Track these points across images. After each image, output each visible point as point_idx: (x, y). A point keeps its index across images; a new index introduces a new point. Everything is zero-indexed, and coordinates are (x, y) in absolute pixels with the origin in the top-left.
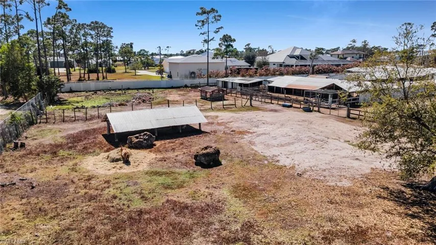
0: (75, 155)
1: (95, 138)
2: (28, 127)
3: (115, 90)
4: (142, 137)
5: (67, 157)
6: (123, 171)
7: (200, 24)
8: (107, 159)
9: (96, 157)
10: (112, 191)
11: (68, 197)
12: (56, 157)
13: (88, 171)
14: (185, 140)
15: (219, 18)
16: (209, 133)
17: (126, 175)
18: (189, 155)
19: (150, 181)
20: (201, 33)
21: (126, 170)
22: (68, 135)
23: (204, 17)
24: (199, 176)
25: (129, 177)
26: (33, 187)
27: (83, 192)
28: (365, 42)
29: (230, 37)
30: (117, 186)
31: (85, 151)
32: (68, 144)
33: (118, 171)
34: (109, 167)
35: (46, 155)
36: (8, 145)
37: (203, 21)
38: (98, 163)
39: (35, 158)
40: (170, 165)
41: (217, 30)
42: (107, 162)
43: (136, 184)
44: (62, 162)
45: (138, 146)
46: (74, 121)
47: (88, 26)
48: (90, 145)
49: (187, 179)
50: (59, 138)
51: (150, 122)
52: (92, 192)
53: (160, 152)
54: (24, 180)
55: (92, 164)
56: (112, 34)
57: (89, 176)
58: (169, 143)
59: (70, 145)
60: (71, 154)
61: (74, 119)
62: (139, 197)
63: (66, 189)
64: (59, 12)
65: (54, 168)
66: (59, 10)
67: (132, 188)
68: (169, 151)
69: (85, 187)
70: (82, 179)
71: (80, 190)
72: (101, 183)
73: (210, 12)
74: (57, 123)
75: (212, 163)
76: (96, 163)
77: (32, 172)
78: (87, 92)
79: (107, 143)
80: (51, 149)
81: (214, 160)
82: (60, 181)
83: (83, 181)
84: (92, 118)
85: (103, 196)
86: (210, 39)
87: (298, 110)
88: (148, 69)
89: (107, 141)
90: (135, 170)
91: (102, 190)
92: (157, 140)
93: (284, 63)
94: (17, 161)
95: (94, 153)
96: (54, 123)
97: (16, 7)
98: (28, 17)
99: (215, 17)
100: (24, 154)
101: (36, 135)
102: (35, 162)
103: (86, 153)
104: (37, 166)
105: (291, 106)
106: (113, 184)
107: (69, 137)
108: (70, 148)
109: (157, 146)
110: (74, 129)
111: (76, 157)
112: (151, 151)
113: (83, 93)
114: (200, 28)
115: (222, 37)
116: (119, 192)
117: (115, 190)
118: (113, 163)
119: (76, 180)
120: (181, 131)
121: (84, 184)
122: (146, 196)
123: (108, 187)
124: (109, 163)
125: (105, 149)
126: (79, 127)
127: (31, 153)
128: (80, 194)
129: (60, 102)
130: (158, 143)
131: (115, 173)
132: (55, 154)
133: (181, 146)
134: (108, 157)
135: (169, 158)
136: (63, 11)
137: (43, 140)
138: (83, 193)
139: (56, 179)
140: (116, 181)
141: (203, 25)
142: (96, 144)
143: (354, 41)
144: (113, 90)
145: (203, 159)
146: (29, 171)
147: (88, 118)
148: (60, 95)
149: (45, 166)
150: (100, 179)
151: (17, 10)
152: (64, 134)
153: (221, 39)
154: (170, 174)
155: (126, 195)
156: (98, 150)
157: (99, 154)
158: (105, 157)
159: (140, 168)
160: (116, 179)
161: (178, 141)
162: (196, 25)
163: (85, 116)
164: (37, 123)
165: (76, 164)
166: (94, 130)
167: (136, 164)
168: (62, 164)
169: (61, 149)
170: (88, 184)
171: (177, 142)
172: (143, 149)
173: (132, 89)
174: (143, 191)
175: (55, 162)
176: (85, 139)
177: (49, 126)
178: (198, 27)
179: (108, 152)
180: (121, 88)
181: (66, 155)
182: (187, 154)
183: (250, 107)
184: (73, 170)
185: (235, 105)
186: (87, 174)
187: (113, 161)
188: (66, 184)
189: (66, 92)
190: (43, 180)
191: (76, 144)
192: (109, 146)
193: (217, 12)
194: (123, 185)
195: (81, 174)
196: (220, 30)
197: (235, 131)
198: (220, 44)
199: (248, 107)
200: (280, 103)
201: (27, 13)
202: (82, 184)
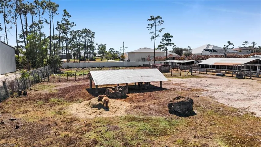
0: (62, 101)
1: (80, 91)
2: (35, 84)
3: (95, 67)
4: (117, 89)
5: (56, 103)
6: (102, 116)
7: (150, 26)
8: (89, 105)
9: (79, 104)
10: (92, 135)
11: (47, 139)
12: (47, 103)
13: (71, 115)
14: (152, 93)
15: (162, 22)
16: (170, 89)
17: (106, 119)
18: (160, 105)
19: (130, 126)
20: (150, 33)
21: (106, 115)
22: (60, 88)
23: (152, 22)
24: (179, 124)
25: (109, 121)
26: (17, 127)
27: (63, 134)
28: (254, 43)
29: (169, 34)
30: (98, 129)
31: (71, 99)
32: (59, 94)
33: (98, 116)
34: (90, 112)
35: (40, 101)
36: (14, 94)
37: (152, 25)
38: (80, 108)
39: (31, 103)
40: (146, 113)
41: (161, 30)
42: (89, 108)
43: (116, 128)
44: (51, 107)
45: (114, 96)
46: (67, 81)
47: (81, 32)
48: (76, 95)
49: (168, 126)
50: (54, 90)
51: (123, 78)
52: (72, 135)
53: (133, 101)
54: (13, 120)
55: (75, 109)
56: (94, 36)
57: (72, 119)
58: (139, 95)
59: (61, 95)
60: (60, 101)
61: (67, 80)
62: (121, 144)
63: (48, 130)
64: (64, 19)
65: (43, 111)
66: (65, 17)
67: (113, 133)
68: (140, 101)
69: (66, 129)
70: (65, 121)
71: (60, 132)
72: (82, 125)
73: (157, 18)
74: (55, 82)
75: (187, 112)
76: (79, 108)
77: (23, 113)
78: (78, 68)
79: (89, 94)
80: (46, 97)
81: (188, 109)
82: (44, 122)
83: (65, 123)
84: (79, 80)
85: (83, 140)
86: (156, 36)
87: (231, 77)
88: (114, 59)
89: (89, 92)
90: (114, 116)
91: (82, 133)
92: (129, 93)
93: (202, 54)
94: (16, 104)
95: (78, 101)
96: (53, 82)
97: (40, 16)
98: (46, 21)
99: (160, 21)
100: (24, 100)
101: (39, 88)
102: (30, 106)
103: (72, 101)
104: (30, 109)
105: (224, 75)
106: (94, 127)
107: (60, 90)
108: (60, 97)
109: (129, 97)
110: (65, 85)
111: (63, 103)
112: (126, 101)
113: (75, 69)
114: (149, 29)
115: (164, 35)
116: (99, 136)
117: (96, 135)
118: (93, 109)
119: (59, 122)
120: (146, 88)
121: (65, 126)
122: (130, 143)
123: (89, 131)
124: (90, 108)
125: (88, 98)
126: (70, 84)
127: (29, 99)
128: (60, 136)
129: (60, 73)
130: (130, 95)
131: (95, 117)
132: (47, 100)
133: (150, 98)
134: (90, 103)
135: (143, 106)
136: (67, 17)
137: (42, 91)
138: (63, 136)
139: (42, 121)
140: (97, 124)
141: (152, 27)
142: (80, 95)
143: (246, 42)
144: (94, 67)
145: (179, 107)
146: (21, 113)
147: (76, 79)
148: (61, 69)
149: (36, 109)
150: (81, 122)
151: (40, 17)
152: (58, 88)
153: (163, 36)
154: (147, 120)
155: (107, 140)
156: (81, 99)
157: (82, 102)
158: (87, 103)
159: (118, 114)
160: (96, 122)
161: (147, 94)
162: (147, 28)
163: (74, 79)
164: (41, 82)
165: (62, 109)
166: (80, 86)
167: (114, 110)
168: (50, 108)
169: (53, 97)
170: (70, 126)
171: (145, 95)
172: (118, 98)
173: (106, 67)
174: (125, 137)
175: (45, 106)
176: (73, 91)
177: (49, 84)
178: (148, 28)
179: (90, 100)
180: (99, 66)
181: (56, 101)
182: (157, 104)
183: (192, 76)
184: (59, 113)
185: (180, 74)
186: (69, 117)
187: (93, 107)
188: (49, 126)
189: (65, 68)
190: (30, 121)
191: (65, 94)
192: (90, 96)
193: (161, 18)
194: (104, 129)
195: (65, 116)
196: (163, 30)
197: (191, 89)
198: (162, 39)
199: (190, 76)
200: (213, 73)
201: (46, 20)
202: (63, 126)
